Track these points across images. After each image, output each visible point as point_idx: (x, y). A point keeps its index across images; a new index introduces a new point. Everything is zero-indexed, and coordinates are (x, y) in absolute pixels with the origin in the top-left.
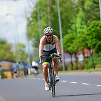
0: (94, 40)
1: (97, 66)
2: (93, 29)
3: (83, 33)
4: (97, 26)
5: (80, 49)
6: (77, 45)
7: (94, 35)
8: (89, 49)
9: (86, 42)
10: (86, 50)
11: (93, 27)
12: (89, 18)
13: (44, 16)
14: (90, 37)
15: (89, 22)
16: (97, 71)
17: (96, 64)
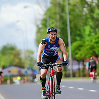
3: (91, 41)
6: (84, 52)
8: (97, 56)
13: (53, 23)
14: (98, 45)
15: (97, 30)
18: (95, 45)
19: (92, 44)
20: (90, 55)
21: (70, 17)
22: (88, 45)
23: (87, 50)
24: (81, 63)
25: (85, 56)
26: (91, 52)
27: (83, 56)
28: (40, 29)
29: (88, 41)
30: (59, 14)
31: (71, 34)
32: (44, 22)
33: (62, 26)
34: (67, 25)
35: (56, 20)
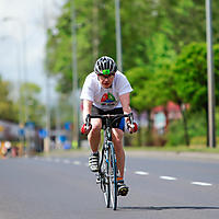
0: (191, 83)
1: (193, 141)
2: (189, 61)
3: (168, 67)
4: (199, 53)
5: (158, 101)
6: (152, 92)
7: (191, 74)
8: (179, 102)
9: (173, 87)
10: (172, 105)
11: (189, 56)
13: (83, 25)
14: (183, 77)
15: (181, 43)
16: (193, 151)
17: (192, 136)
18: (176, 77)
19: (170, 73)
20: (164, 99)
21: (123, 12)
22: (160, 76)
23: (158, 86)
24: (144, 115)
25: (154, 100)
26: (167, 91)
27: (149, 99)
28: (54, 37)
29: (161, 66)
30: (99, 7)
31: (123, 51)
32: (65, 23)
34: (115, 31)
35: (91, 20)
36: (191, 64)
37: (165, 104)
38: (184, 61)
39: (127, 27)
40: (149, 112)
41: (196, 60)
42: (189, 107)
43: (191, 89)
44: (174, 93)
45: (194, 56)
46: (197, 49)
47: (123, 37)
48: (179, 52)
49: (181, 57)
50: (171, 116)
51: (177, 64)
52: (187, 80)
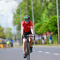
1: (54, 42)
2: (52, 21)
3: (46, 22)
4: (55, 18)
6: (42, 29)
7: (53, 24)
8: (50, 32)
9: (48, 28)
11: (52, 19)
12: (50, 14)
13: (23, 12)
14: (51, 25)
15: (50, 16)
16: (54, 45)
18: (49, 25)
19: (47, 24)
20: (46, 31)
22: (44, 25)
23: (44, 28)
24: (40, 36)
25: (43, 31)
26: (46, 29)
28: (15, 15)
29: (44, 22)
31: (34, 18)
32: (18, 11)
33: (29, 13)
34: (32, 13)
35: (25, 10)
36: (53, 22)
37: (46, 32)
38: (51, 21)
39: (35, 12)
40: (42, 35)
41: (54, 20)
42: (53, 33)
43: (53, 28)
44: (49, 30)
45: (54, 19)
46: (55, 17)
47: (34, 15)
48: (49, 18)
49: (50, 20)
50: (48, 36)
51: (49, 22)
52: (52, 26)
